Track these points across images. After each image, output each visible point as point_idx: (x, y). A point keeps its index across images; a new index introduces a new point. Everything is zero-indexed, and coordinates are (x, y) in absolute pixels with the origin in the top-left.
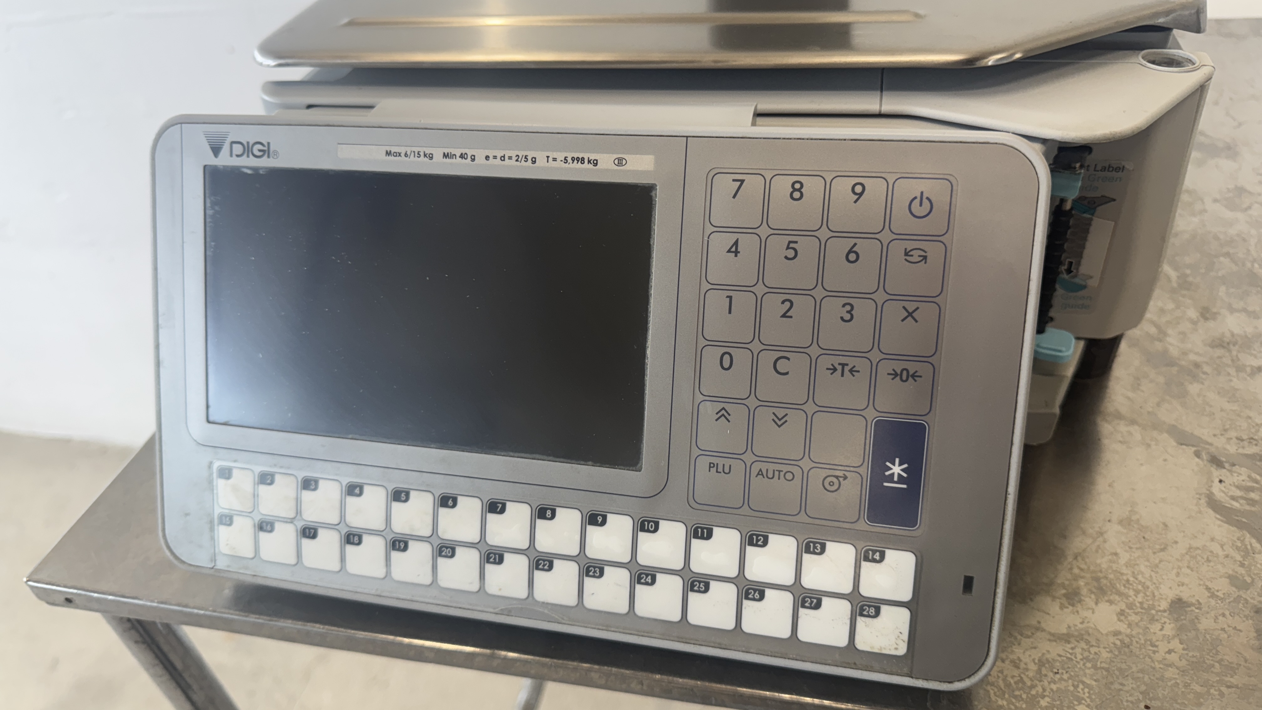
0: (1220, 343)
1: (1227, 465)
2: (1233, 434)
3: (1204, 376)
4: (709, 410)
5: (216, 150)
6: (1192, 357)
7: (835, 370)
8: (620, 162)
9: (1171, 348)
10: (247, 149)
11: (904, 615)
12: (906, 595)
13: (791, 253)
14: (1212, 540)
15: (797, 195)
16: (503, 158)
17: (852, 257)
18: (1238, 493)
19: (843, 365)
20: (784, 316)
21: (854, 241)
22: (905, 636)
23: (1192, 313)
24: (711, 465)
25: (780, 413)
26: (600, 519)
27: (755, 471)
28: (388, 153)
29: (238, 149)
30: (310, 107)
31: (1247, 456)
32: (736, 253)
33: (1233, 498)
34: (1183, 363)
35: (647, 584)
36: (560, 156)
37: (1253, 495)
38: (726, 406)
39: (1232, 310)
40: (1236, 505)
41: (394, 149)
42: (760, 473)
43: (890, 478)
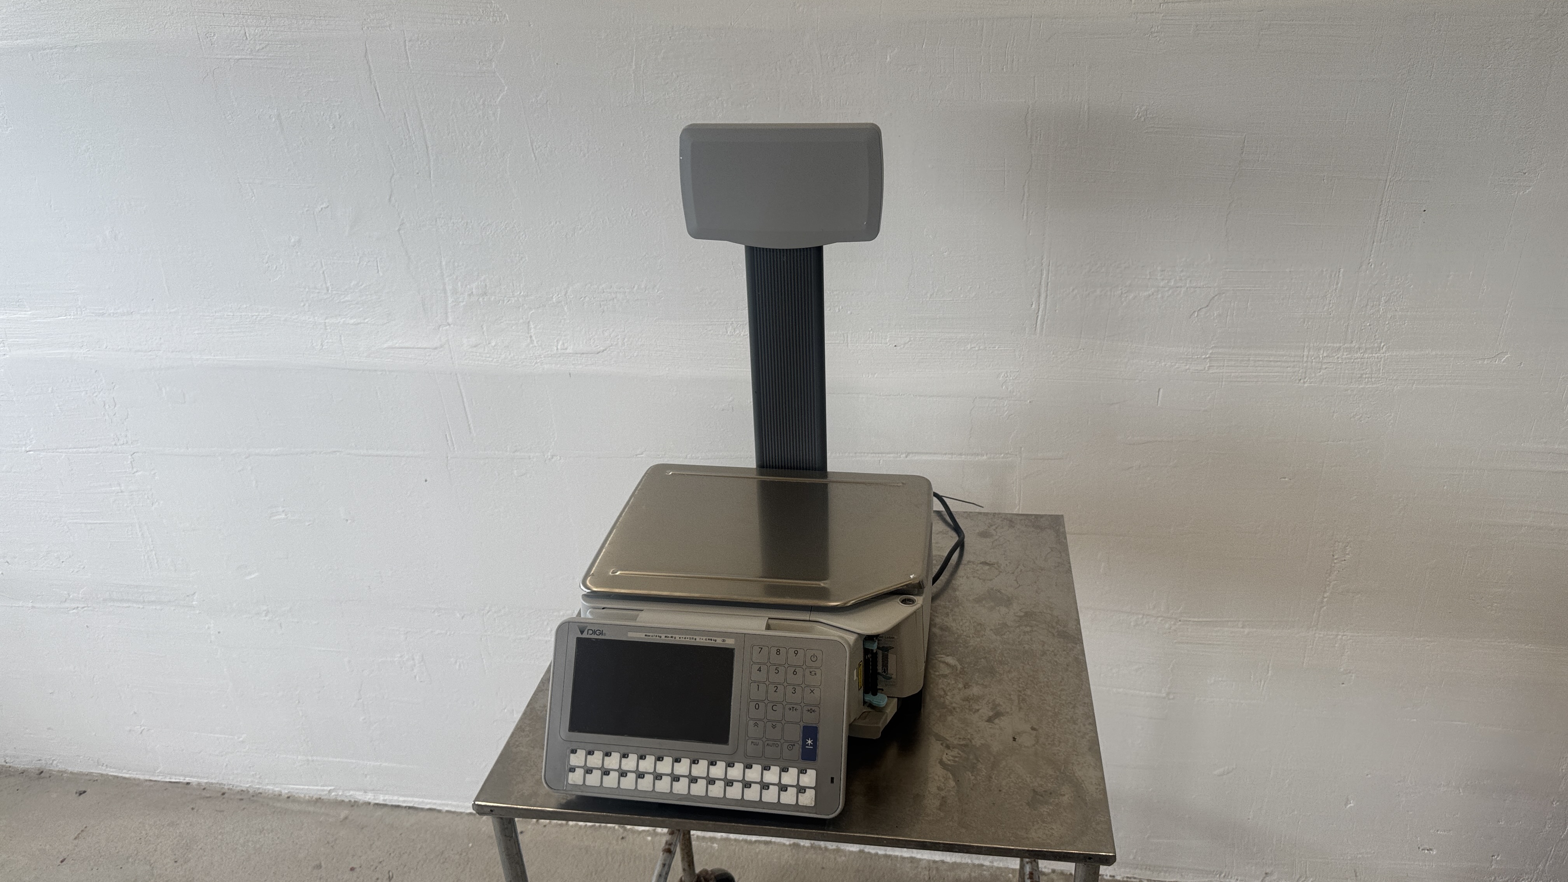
0: (967, 699)
1: (951, 748)
2: (958, 736)
3: (955, 713)
4: (751, 723)
5: (582, 632)
6: (954, 705)
7: (790, 709)
8: (724, 641)
9: (947, 701)
10: (594, 632)
11: (813, 791)
12: (813, 785)
13: (777, 672)
14: (936, 774)
15: (778, 653)
16: (685, 638)
17: (795, 673)
18: (951, 758)
19: (793, 708)
20: (775, 691)
21: (794, 668)
22: (814, 799)
23: (960, 686)
24: (752, 742)
25: (774, 724)
26: (714, 763)
27: (766, 744)
28: (646, 635)
29: (591, 632)
30: (603, 608)
31: (959, 745)
32: (760, 671)
33: (949, 760)
34: (950, 707)
35: (730, 786)
36: (704, 638)
37: (957, 759)
38: (758, 722)
39: (977, 684)
40: (949, 762)
41: (648, 634)
42: (768, 744)
43: (808, 745)
